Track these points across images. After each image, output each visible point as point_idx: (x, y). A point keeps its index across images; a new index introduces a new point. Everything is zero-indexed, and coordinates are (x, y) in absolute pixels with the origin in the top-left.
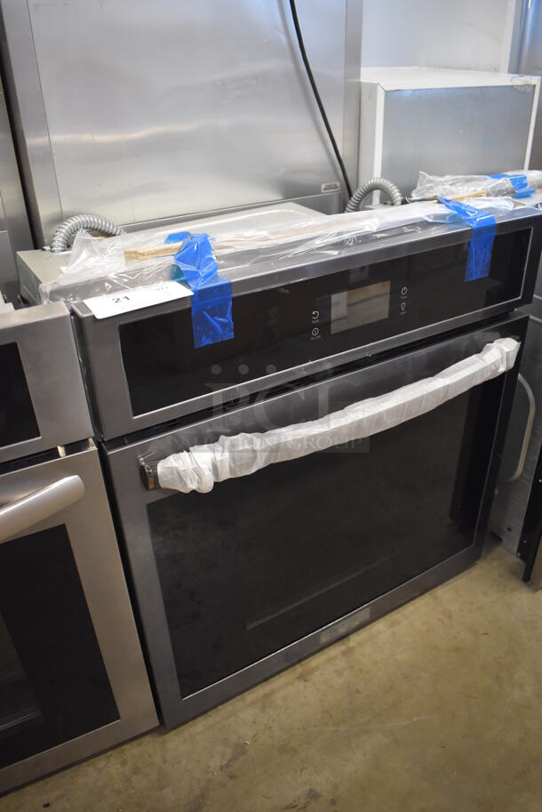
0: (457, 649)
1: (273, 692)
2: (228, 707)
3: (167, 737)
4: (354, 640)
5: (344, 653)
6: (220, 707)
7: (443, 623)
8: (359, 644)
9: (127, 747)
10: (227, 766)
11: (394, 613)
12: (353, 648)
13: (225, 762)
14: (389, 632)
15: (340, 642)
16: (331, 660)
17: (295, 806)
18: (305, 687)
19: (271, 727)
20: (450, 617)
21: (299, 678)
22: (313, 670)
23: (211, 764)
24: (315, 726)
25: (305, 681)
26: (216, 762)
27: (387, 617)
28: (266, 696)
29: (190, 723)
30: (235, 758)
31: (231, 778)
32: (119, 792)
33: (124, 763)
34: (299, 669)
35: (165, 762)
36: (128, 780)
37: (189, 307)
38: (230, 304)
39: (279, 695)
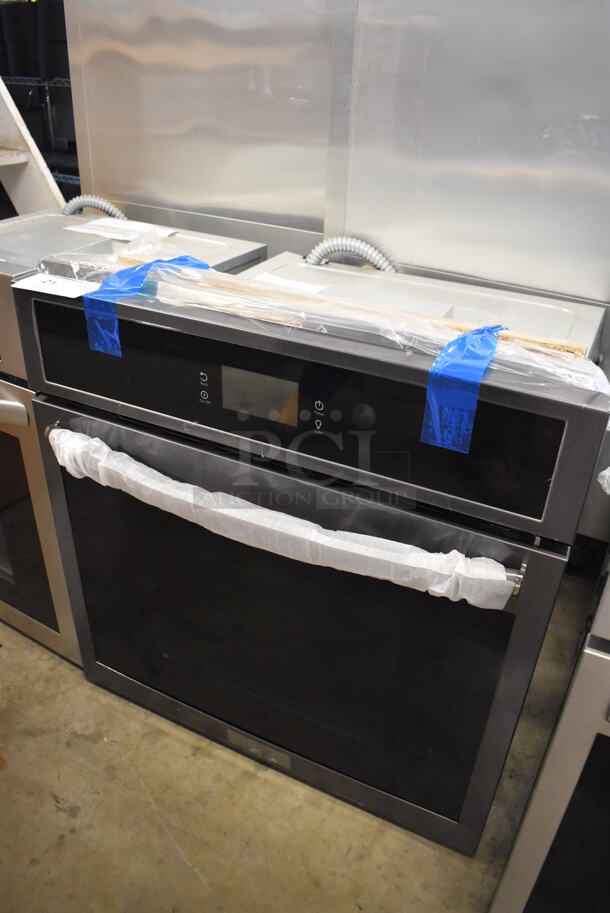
0: (317, 883)
1: (168, 735)
3: (86, 682)
5: (247, 774)
6: (132, 704)
7: (348, 853)
8: (266, 781)
9: (66, 663)
10: (77, 736)
11: (328, 797)
12: (258, 778)
13: (79, 732)
14: (298, 803)
15: (257, 764)
16: (233, 765)
17: (58, 802)
18: (186, 757)
19: (129, 750)
20: (361, 857)
21: (194, 747)
22: (210, 755)
23: (75, 724)
24: (147, 784)
25: (194, 754)
26: (78, 727)
28: (161, 732)
29: (106, 692)
30: (87, 738)
31: (67, 744)
32: (27, 679)
33: (52, 669)
34: (205, 743)
35: (64, 693)
36: (39, 680)
37: (82, 309)
38: (116, 323)
39: (167, 741)
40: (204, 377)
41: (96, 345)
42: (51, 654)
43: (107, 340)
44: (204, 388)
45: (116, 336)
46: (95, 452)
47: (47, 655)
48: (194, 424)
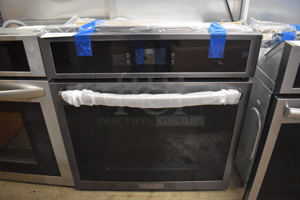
1: (116, 196)
2: (100, 193)
4: (156, 193)
5: (148, 196)
8: (156, 196)
12: (153, 196)
14: (170, 198)
16: (143, 196)
21: (127, 196)
22: (134, 196)
25: (129, 198)
27: (174, 192)
28: (113, 196)
32: (53, 199)
33: (60, 192)
34: (130, 193)
35: (70, 197)
36: (57, 197)
37: (74, 40)
38: (90, 43)
39: (117, 198)
40: (128, 55)
41: (81, 53)
42: (56, 187)
43: (86, 51)
44: (128, 59)
45: (90, 48)
46: (87, 94)
47: (55, 188)
48: (125, 73)
